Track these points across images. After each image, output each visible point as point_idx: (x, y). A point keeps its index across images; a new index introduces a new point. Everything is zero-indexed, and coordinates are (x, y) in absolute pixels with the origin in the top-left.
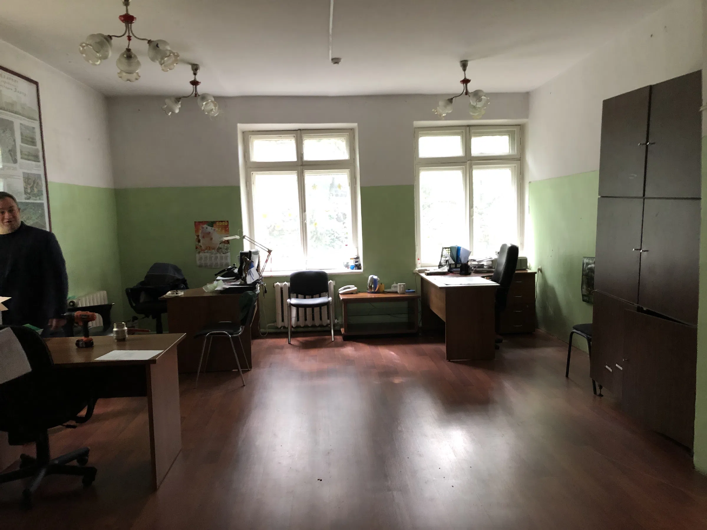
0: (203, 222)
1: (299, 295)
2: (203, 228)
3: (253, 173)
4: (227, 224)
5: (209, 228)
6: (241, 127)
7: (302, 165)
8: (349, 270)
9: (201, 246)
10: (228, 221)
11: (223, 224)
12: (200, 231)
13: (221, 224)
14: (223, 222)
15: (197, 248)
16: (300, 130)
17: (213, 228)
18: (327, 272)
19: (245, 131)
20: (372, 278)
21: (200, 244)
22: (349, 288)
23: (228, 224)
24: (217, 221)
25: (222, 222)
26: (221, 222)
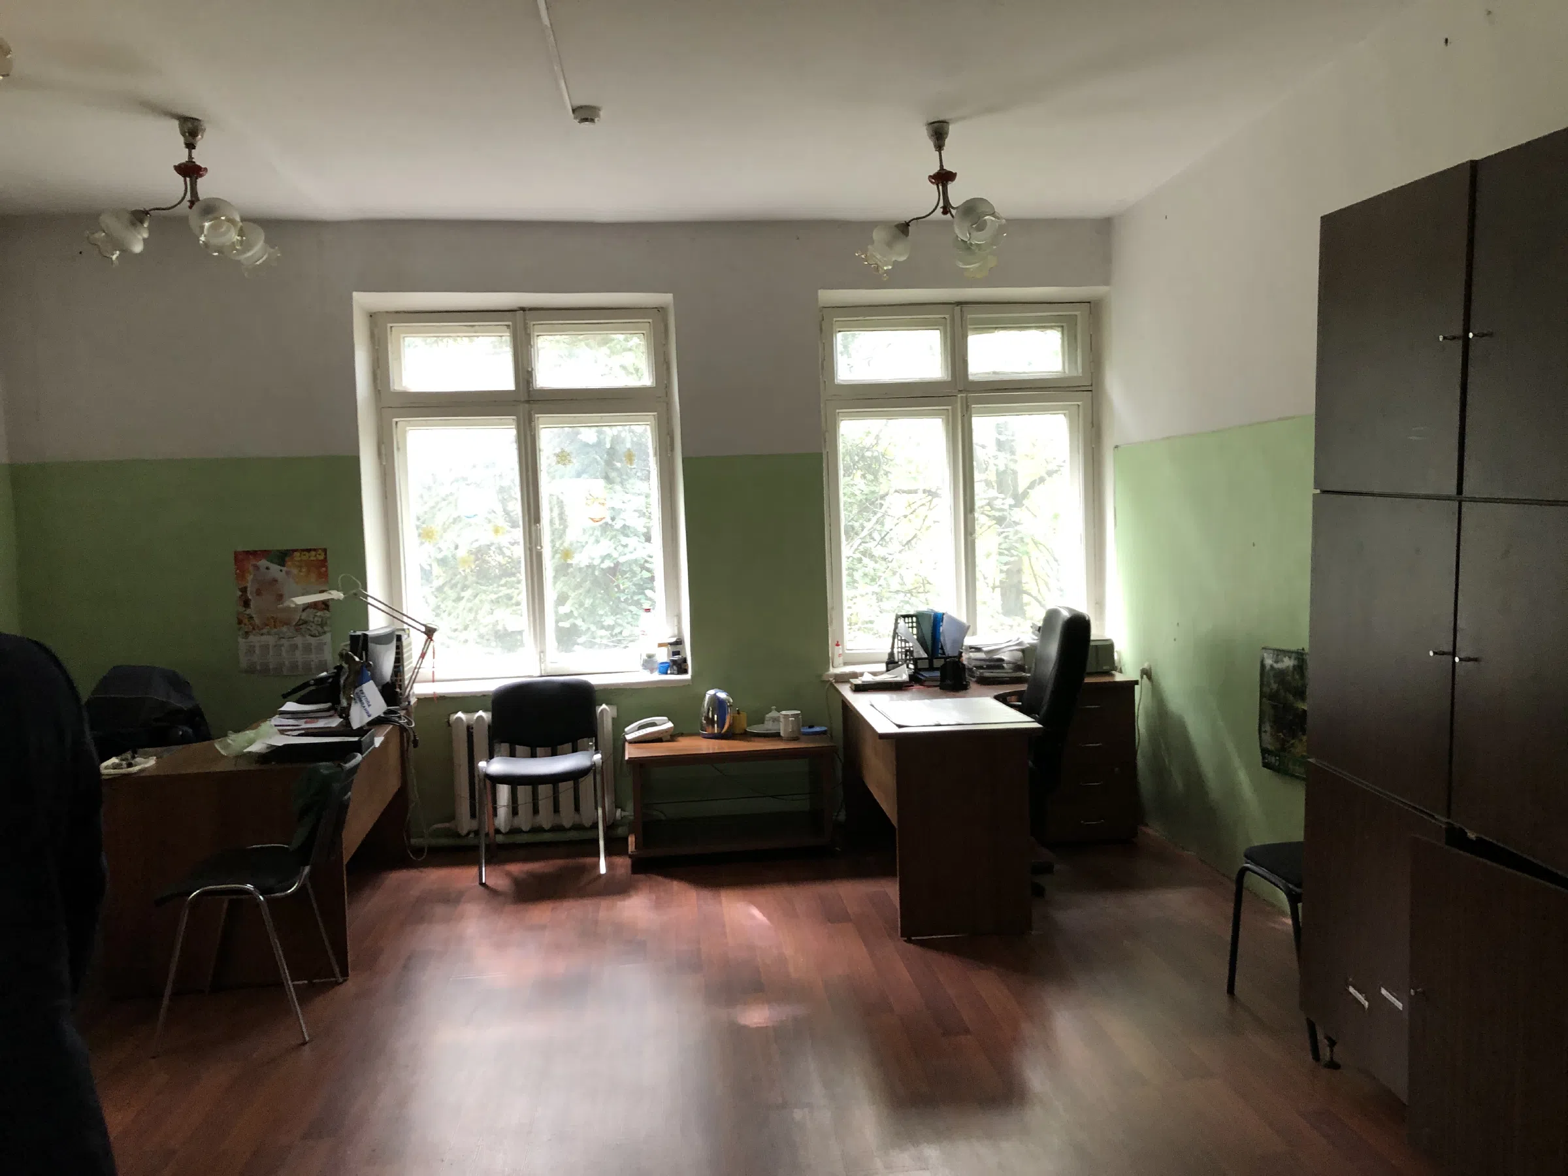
0: (256, 551)
2: (257, 568)
3: (397, 422)
4: (322, 557)
5: (275, 568)
6: (364, 301)
7: (528, 402)
8: (656, 677)
9: (251, 618)
10: (325, 550)
11: (312, 558)
12: (250, 577)
13: (304, 558)
14: (313, 553)
15: (240, 622)
16: (523, 309)
17: (282, 568)
18: (594, 680)
19: (375, 313)
20: (714, 697)
21: (248, 611)
22: (653, 724)
23: (326, 558)
24: (296, 550)
25: (309, 550)
26: (307, 553)
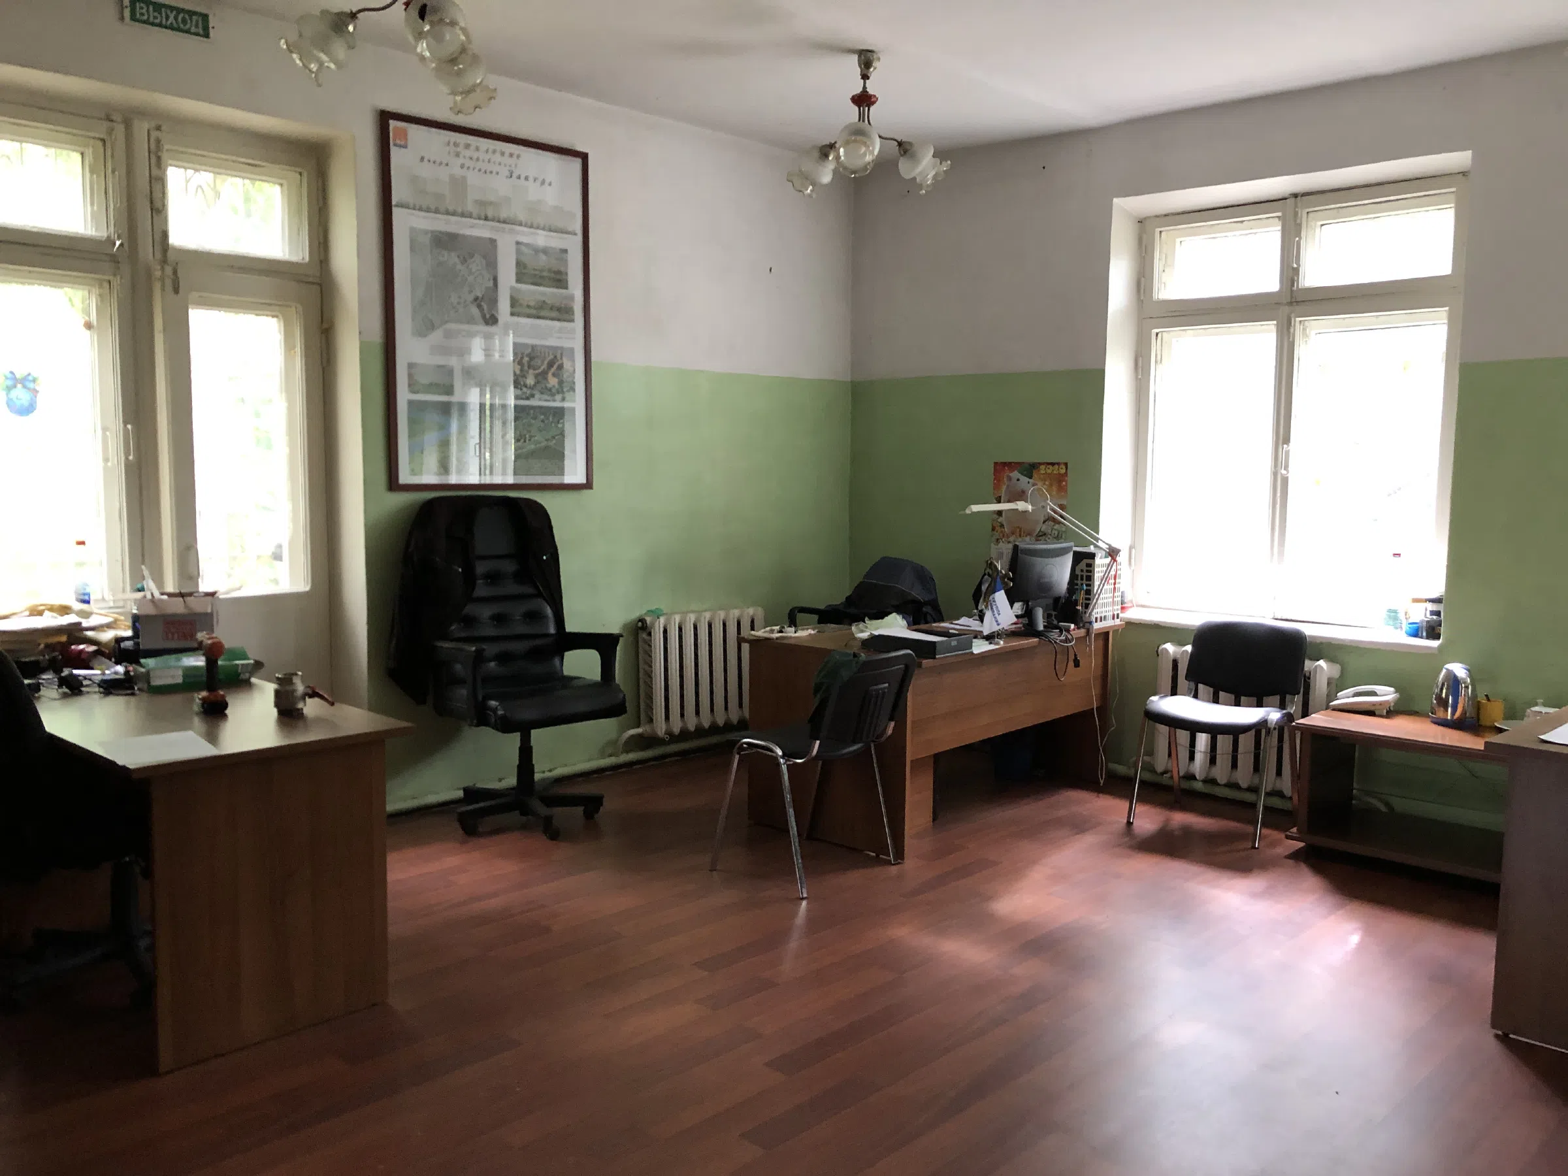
0: (1010, 463)
1: (1222, 694)
2: (1010, 479)
3: (1157, 334)
4: (1063, 471)
5: (1024, 479)
6: (1126, 208)
7: (1291, 303)
8: (1401, 637)
9: (1002, 526)
10: (1066, 464)
11: (1055, 472)
12: (1004, 488)
13: (1049, 471)
14: (1056, 467)
15: (993, 529)
16: (1295, 196)
17: (1030, 480)
18: (1309, 631)
19: (1145, 219)
20: (1449, 672)
21: (1000, 520)
22: (1374, 694)
23: (1066, 473)
24: (1040, 464)
25: (1053, 464)
26: (1051, 467)
